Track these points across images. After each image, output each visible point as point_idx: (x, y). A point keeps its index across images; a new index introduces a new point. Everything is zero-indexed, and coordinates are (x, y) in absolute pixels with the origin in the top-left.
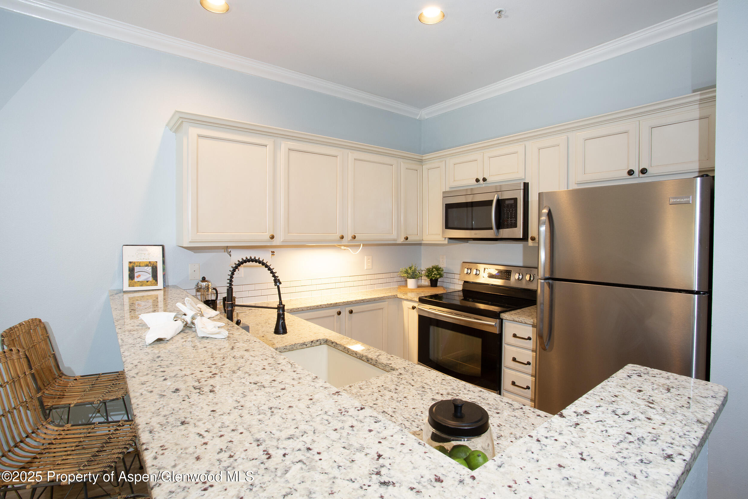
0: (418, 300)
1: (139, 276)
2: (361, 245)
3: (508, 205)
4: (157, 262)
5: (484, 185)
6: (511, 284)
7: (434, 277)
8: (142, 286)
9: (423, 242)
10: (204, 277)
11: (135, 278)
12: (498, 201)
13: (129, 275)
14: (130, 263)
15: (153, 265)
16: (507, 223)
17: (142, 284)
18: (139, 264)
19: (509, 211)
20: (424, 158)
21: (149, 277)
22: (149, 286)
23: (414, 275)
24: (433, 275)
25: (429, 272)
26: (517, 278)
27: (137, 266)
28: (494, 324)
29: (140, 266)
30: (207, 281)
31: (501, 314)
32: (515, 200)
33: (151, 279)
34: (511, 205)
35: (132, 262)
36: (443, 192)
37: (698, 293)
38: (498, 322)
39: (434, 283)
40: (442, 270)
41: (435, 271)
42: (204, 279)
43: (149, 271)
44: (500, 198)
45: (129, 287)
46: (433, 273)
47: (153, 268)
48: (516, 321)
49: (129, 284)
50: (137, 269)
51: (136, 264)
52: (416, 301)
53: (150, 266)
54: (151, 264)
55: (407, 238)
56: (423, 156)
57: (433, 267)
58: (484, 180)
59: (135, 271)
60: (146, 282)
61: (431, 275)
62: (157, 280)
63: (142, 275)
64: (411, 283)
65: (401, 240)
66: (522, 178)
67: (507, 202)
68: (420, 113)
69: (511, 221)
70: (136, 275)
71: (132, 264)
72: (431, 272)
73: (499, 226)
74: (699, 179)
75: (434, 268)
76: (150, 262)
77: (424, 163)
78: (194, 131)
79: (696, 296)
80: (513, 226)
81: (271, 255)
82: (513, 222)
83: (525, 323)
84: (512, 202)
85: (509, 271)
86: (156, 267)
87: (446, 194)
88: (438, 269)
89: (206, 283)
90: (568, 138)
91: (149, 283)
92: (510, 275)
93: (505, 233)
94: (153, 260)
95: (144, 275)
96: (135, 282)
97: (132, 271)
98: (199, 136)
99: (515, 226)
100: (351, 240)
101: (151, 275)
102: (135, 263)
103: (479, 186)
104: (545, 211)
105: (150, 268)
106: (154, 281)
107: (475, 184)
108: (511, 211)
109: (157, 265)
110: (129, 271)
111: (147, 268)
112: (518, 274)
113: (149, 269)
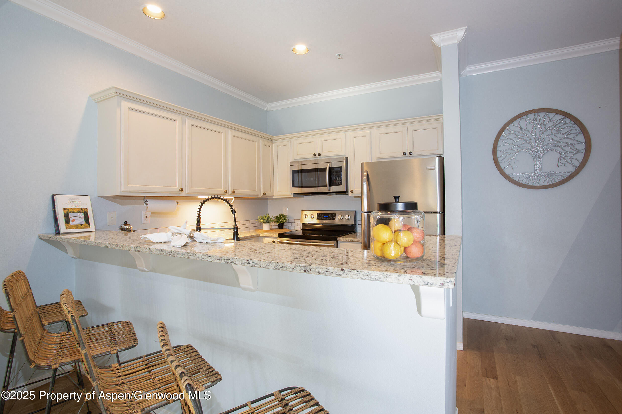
0: (277, 236)
1: (74, 220)
2: (233, 199)
3: (336, 171)
4: (87, 209)
5: (319, 158)
6: (336, 222)
7: (282, 221)
8: (77, 229)
9: (274, 197)
10: (126, 221)
11: (71, 222)
12: (330, 168)
13: (65, 220)
14: (65, 209)
15: (84, 211)
16: (336, 182)
17: (77, 227)
18: (72, 211)
19: (337, 175)
20: (274, 138)
21: (83, 221)
22: (83, 228)
23: (268, 221)
24: (281, 220)
25: (278, 218)
26: (339, 218)
27: (71, 212)
28: (333, 244)
29: (74, 212)
30: (128, 225)
31: (337, 238)
32: (341, 168)
33: (84, 223)
34: (338, 171)
35: (66, 209)
36: (291, 162)
37: (439, 213)
38: (336, 243)
39: (281, 226)
40: (287, 217)
41: (282, 217)
42: (126, 223)
43: (82, 216)
44: (331, 167)
45: (66, 229)
46: (281, 219)
47: (84, 214)
48: (347, 241)
49: (66, 227)
50: (71, 215)
51: (70, 210)
52: (275, 237)
53: (82, 212)
54: (82, 211)
55: (265, 194)
56: (274, 137)
57: (280, 215)
58: (320, 155)
59: (70, 217)
60: (80, 225)
61: (280, 220)
62: (89, 224)
63: (76, 219)
64: (266, 227)
65: (261, 195)
66: (344, 155)
67: (335, 169)
68: (267, 106)
69: (338, 181)
70: (71, 219)
71: (66, 210)
72: (280, 218)
73: (331, 185)
74: (437, 158)
75: (282, 216)
76: (81, 209)
77: (274, 142)
78: (126, 104)
79: (438, 214)
80: (340, 184)
81: (177, 204)
82: (340, 181)
83: (353, 241)
84: (339, 169)
85: (334, 214)
86: (87, 214)
87: (292, 164)
88: (284, 216)
89: (129, 226)
90: (371, 133)
91: (82, 226)
92: (335, 217)
93: (334, 189)
94: (84, 207)
95: (78, 219)
96: (71, 226)
97: (67, 216)
98: (130, 109)
99: (341, 184)
100: (231, 194)
101: (84, 220)
102: (68, 209)
103: (315, 159)
104: (365, 174)
105: (82, 213)
106: (87, 225)
107: (313, 157)
108: (338, 175)
109: (87, 211)
110: (65, 216)
111: (80, 214)
112: (340, 215)
113: (82, 215)
